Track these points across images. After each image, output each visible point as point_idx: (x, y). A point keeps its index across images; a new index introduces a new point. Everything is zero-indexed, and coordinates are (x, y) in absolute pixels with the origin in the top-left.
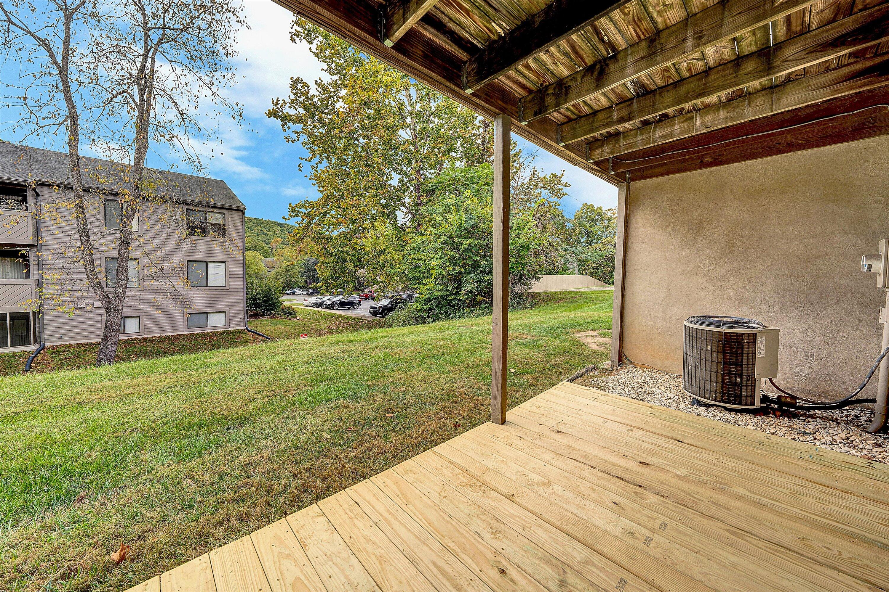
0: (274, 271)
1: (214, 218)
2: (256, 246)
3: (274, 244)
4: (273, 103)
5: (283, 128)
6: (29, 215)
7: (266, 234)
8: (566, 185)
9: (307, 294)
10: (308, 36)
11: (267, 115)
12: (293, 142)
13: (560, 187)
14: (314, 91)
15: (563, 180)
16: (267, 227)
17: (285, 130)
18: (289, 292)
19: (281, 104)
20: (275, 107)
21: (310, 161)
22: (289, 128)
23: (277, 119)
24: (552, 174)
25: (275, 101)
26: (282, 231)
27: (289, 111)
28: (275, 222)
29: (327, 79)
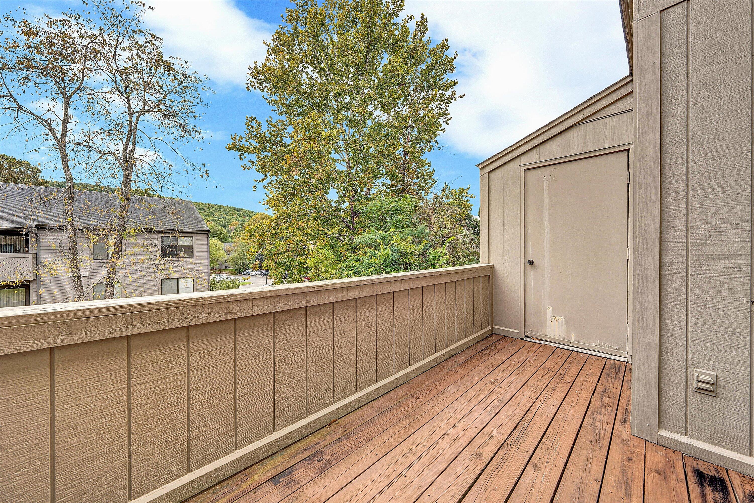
0: (232, 255)
1: (184, 241)
2: (217, 231)
3: (232, 227)
4: (232, 138)
5: (240, 157)
6: (30, 256)
7: (225, 218)
8: (471, 197)
9: (260, 274)
10: (261, 85)
11: (227, 149)
12: (249, 169)
13: (467, 199)
14: (265, 128)
15: (469, 192)
16: (226, 212)
17: (242, 159)
18: (245, 273)
19: (238, 139)
20: (233, 141)
21: (262, 182)
22: (245, 157)
23: (235, 151)
24: (461, 189)
25: (233, 136)
26: (239, 215)
27: (245, 143)
28: (233, 208)
29: (276, 117)
